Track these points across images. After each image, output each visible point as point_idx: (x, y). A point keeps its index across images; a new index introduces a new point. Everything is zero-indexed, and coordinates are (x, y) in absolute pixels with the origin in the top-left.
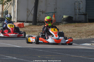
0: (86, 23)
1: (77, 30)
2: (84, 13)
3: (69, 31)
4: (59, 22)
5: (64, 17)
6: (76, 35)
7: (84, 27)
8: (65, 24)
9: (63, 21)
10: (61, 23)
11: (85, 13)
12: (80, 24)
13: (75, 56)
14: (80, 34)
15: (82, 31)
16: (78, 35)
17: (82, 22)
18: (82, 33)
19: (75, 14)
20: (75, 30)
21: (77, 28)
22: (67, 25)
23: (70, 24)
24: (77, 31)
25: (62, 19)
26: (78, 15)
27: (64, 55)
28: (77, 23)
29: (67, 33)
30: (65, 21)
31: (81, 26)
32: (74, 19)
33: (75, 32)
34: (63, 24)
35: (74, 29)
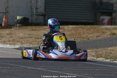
0: (45, 26)
1: (34, 35)
2: (42, 13)
3: (24, 36)
4: (12, 24)
5: (18, 18)
6: (33, 41)
7: (43, 31)
8: (19, 27)
9: (16, 23)
10: (14, 26)
11: (44, 14)
12: (37, 28)
13: (32, 68)
14: (38, 40)
15: (41, 36)
16: (36, 41)
17: (41, 25)
18: (40, 38)
19: (32, 15)
20: (32, 34)
21: (34, 32)
22: (21, 28)
23: (25, 27)
24: (34, 37)
25: (15, 21)
26: (35, 15)
27: (18, 67)
28: (34, 26)
29: (21, 38)
30: (19, 23)
31: (39, 30)
32: (30, 21)
33: (32, 38)
34: (16, 27)
35: (30, 33)
